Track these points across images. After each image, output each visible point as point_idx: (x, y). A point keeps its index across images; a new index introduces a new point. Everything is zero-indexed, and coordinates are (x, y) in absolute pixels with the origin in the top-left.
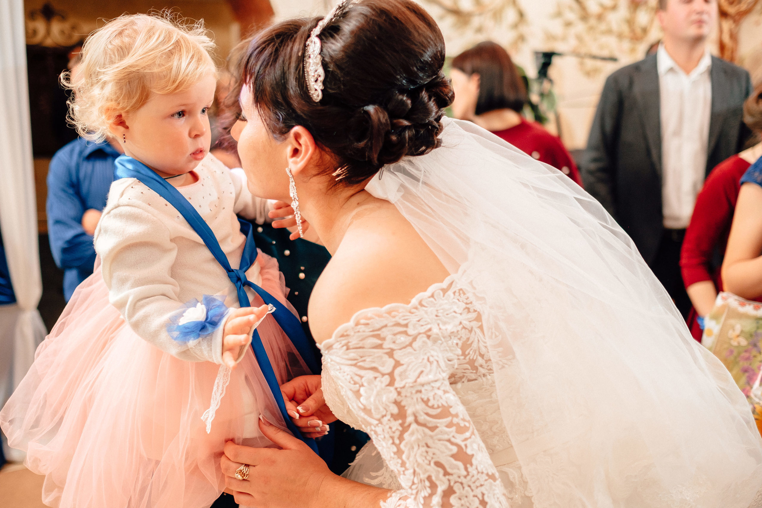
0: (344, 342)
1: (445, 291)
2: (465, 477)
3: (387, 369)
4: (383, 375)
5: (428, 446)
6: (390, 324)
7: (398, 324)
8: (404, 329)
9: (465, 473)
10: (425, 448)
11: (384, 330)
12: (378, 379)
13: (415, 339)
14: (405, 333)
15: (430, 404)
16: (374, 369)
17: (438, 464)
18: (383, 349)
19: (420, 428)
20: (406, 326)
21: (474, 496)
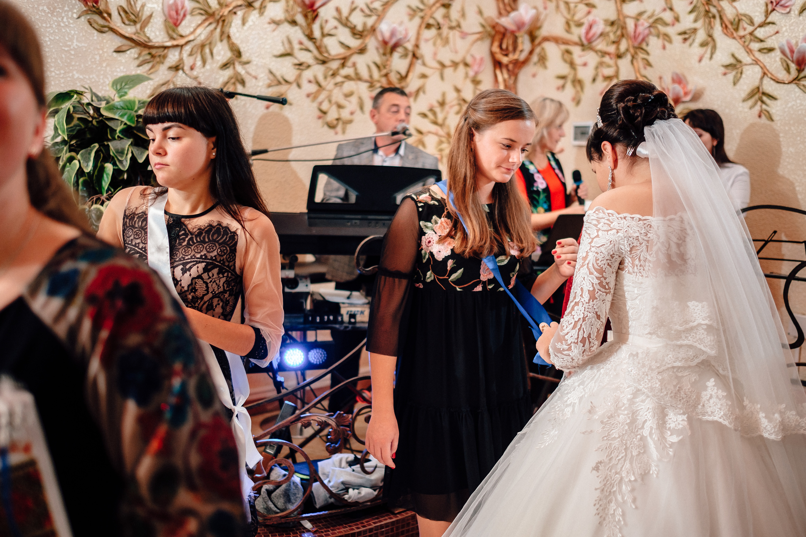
1: (640, 220)
2: (586, 303)
3: (592, 236)
4: (590, 238)
5: (584, 279)
8: (610, 223)
9: (587, 302)
10: (582, 279)
13: (611, 230)
15: (598, 262)
17: (582, 289)
19: (587, 269)
20: (612, 223)
21: (583, 313)
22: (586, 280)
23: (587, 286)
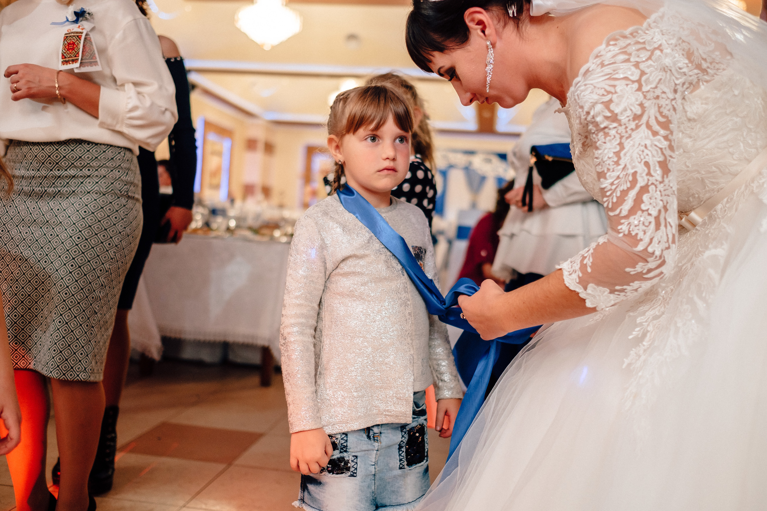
0: (599, 62)
3: (635, 78)
4: (633, 82)
6: (632, 43)
7: (638, 43)
11: (629, 47)
12: (629, 86)
14: (644, 48)
16: (626, 78)
18: (631, 62)
22: (649, 148)
23: (653, 156)
